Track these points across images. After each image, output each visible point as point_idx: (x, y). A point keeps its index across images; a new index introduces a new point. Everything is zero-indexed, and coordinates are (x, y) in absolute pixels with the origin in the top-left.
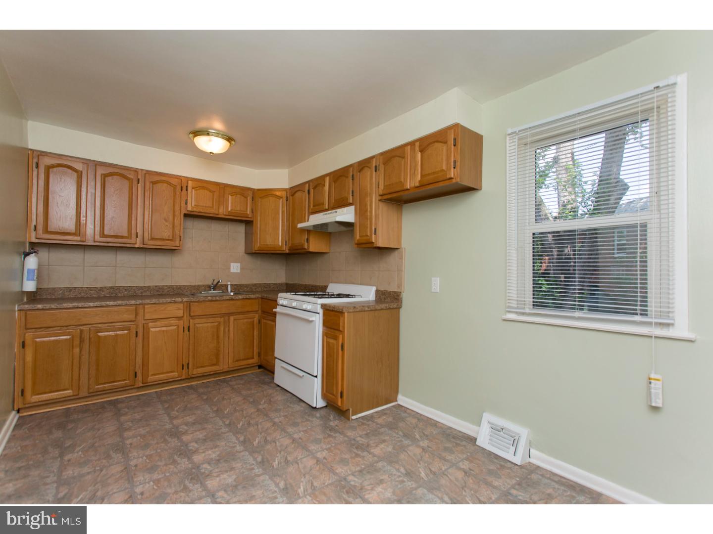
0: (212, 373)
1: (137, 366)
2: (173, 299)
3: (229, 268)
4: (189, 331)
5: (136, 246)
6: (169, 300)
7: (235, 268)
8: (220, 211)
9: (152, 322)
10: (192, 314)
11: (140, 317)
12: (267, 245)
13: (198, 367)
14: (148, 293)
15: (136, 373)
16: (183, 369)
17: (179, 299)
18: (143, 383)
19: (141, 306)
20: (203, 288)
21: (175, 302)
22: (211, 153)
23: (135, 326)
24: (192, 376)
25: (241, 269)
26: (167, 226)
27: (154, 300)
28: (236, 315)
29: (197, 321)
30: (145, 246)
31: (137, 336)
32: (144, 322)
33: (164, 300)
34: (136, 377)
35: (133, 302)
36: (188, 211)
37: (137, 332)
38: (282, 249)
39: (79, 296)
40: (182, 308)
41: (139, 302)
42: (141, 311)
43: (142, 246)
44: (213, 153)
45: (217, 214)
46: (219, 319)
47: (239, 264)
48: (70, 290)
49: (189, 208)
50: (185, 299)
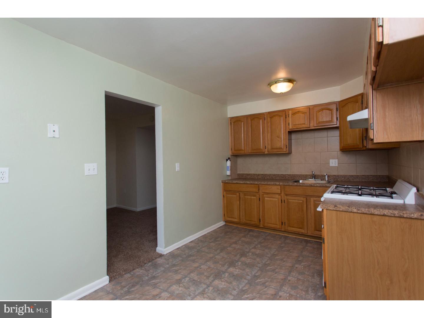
0: (300, 233)
1: (260, 216)
2: (275, 183)
3: (329, 163)
4: (284, 202)
5: (266, 153)
6: (272, 183)
7: (334, 163)
8: (311, 125)
9: (266, 194)
10: (285, 193)
11: (260, 191)
12: (348, 144)
13: (290, 227)
14: (278, 178)
15: (260, 220)
16: (282, 225)
17: (278, 183)
18: (263, 226)
19: (261, 185)
20: (309, 177)
21: (276, 185)
22: (281, 93)
23: (258, 195)
24: (287, 231)
25: (338, 164)
26: (279, 140)
27: (265, 182)
28: (315, 198)
29: (288, 197)
30: (269, 153)
31: (259, 200)
32: (262, 194)
33: (270, 183)
34: (260, 221)
35: (256, 183)
36: (290, 129)
37: (259, 199)
38: (360, 147)
39: (251, 178)
40: (280, 188)
41: (259, 183)
42: (261, 188)
43: (268, 153)
44: (282, 93)
45: (309, 127)
46: (302, 199)
47: (337, 160)
48: (248, 175)
49: (291, 127)
50: (281, 184)
